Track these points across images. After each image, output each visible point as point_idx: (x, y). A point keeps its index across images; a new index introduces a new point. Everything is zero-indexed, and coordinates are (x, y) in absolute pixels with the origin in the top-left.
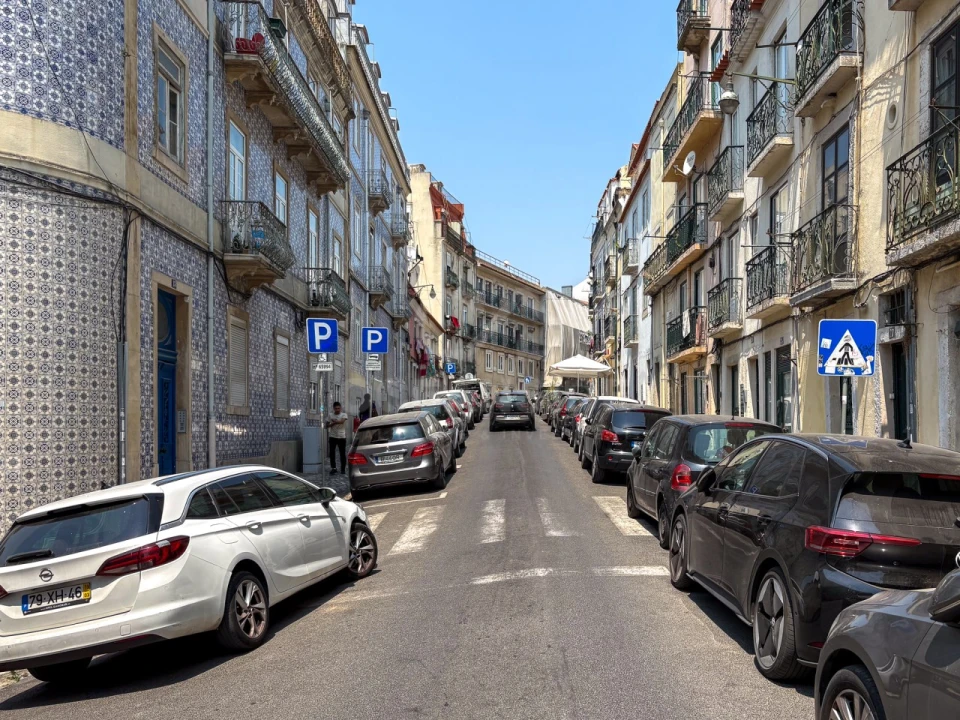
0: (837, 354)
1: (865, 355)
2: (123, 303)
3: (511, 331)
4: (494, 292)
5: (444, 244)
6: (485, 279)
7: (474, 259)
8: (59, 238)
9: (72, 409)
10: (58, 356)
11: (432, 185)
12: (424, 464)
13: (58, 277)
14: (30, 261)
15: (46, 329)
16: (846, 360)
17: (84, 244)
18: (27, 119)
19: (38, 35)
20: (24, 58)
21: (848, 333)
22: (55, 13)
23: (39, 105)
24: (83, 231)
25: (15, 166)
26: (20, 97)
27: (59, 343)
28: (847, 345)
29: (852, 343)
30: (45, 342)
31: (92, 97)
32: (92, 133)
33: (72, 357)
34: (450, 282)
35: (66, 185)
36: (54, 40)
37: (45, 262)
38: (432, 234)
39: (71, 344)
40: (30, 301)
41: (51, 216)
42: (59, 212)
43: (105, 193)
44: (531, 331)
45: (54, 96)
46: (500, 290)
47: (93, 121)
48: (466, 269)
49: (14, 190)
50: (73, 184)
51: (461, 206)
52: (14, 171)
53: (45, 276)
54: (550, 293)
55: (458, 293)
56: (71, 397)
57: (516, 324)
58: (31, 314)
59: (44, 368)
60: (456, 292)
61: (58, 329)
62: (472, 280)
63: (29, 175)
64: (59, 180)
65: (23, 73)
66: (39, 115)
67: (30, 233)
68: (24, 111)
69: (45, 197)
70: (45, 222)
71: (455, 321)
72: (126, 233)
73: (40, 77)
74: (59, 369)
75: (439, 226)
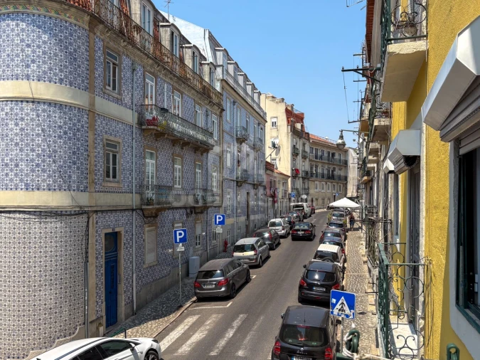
0: (338, 306)
1: (350, 309)
2: (87, 248)
3: (329, 171)
4: (319, 154)
5: (292, 135)
6: (314, 147)
7: (308, 139)
8: (61, 232)
9: (66, 292)
10: (61, 274)
11: (286, 108)
12: (223, 289)
13: (61, 246)
14: (51, 242)
15: (56, 265)
16: (342, 310)
17: (71, 232)
18: (50, 192)
19: (54, 162)
20: (50, 171)
21: (343, 298)
22: (60, 152)
23: (55, 186)
24: (70, 227)
25: (46, 210)
26: (48, 185)
27: (61, 270)
28: (343, 303)
29: (345, 302)
30: (56, 270)
31: (74, 177)
32: (74, 190)
33: (66, 274)
34: (295, 153)
35: (64, 213)
36: (60, 162)
37: (56, 242)
38: (286, 131)
39: (66, 269)
40: (51, 256)
41: (59, 225)
42: (61, 223)
43: (79, 211)
44: (340, 170)
45: (60, 181)
46: (323, 151)
47: (74, 186)
48: (304, 144)
49: (46, 219)
50: (66, 211)
51: (303, 114)
52: (46, 212)
53: (56, 246)
54: (351, 150)
55: (300, 157)
56: (66, 288)
57: (332, 167)
58: (51, 261)
59: (56, 280)
60: (298, 157)
61: (61, 265)
62: (307, 149)
63: (51, 212)
64: (61, 212)
65: (49, 176)
66: (55, 190)
67: (51, 233)
68: (49, 190)
69: (56, 219)
70: (56, 228)
71: (297, 171)
72: (88, 222)
73: (55, 176)
74: (61, 279)
75: (289, 127)
